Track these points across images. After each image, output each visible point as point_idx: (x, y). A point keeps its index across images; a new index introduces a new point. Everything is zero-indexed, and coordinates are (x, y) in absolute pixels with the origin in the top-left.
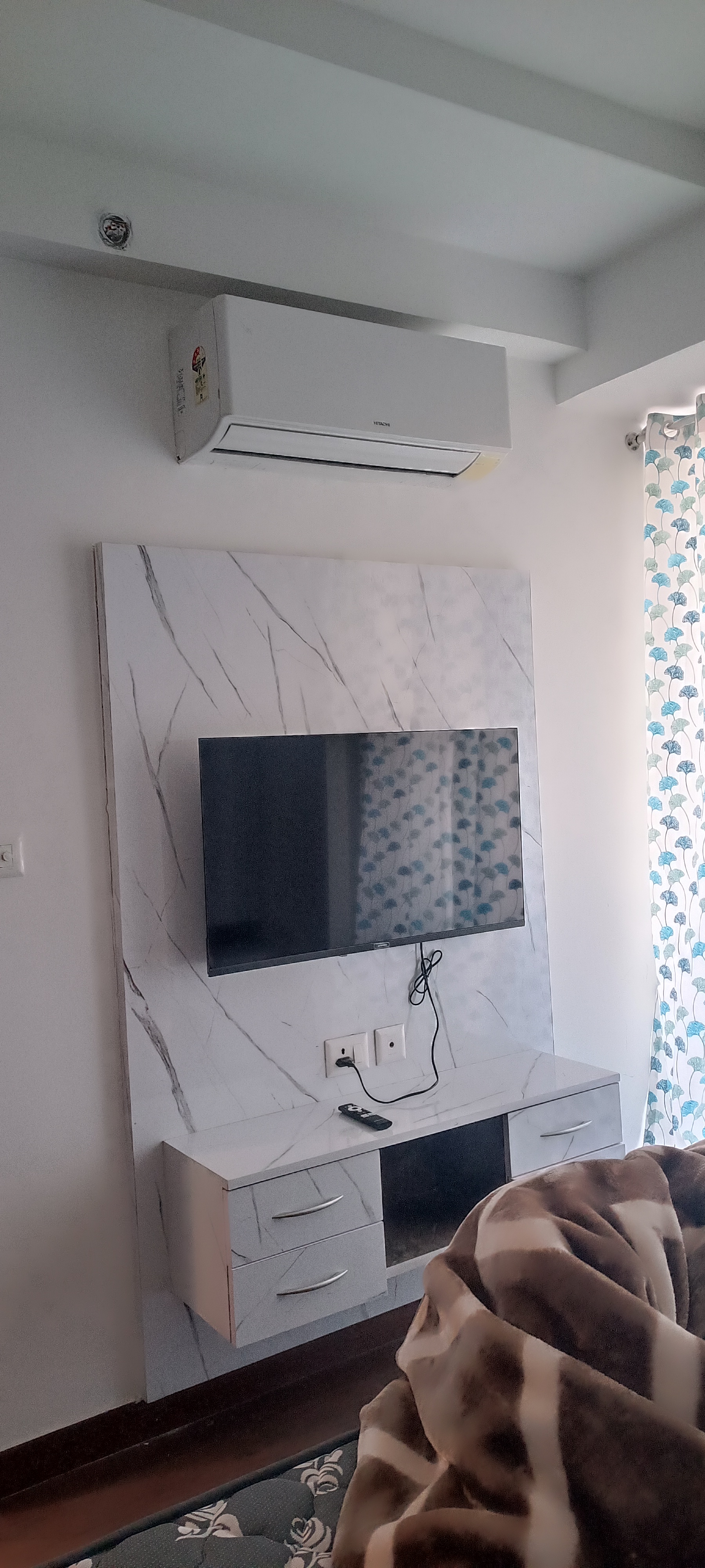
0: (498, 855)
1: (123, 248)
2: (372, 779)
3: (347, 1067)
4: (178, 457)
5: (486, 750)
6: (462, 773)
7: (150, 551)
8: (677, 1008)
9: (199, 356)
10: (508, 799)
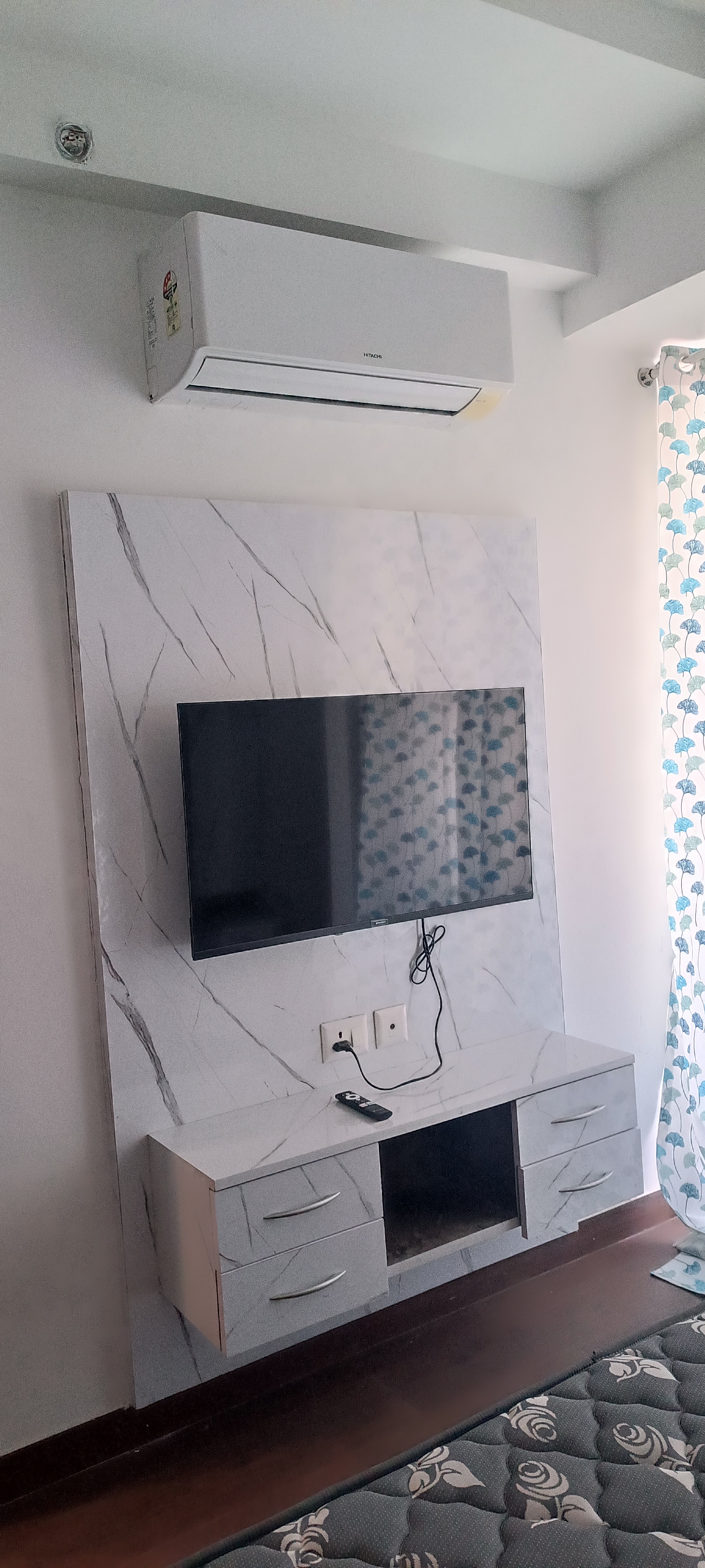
0: (505, 821)
1: (83, 161)
2: (372, 742)
3: (344, 1051)
4: (151, 396)
5: (492, 711)
6: (467, 735)
7: (120, 499)
8: (694, 983)
9: (170, 282)
10: (514, 761)
